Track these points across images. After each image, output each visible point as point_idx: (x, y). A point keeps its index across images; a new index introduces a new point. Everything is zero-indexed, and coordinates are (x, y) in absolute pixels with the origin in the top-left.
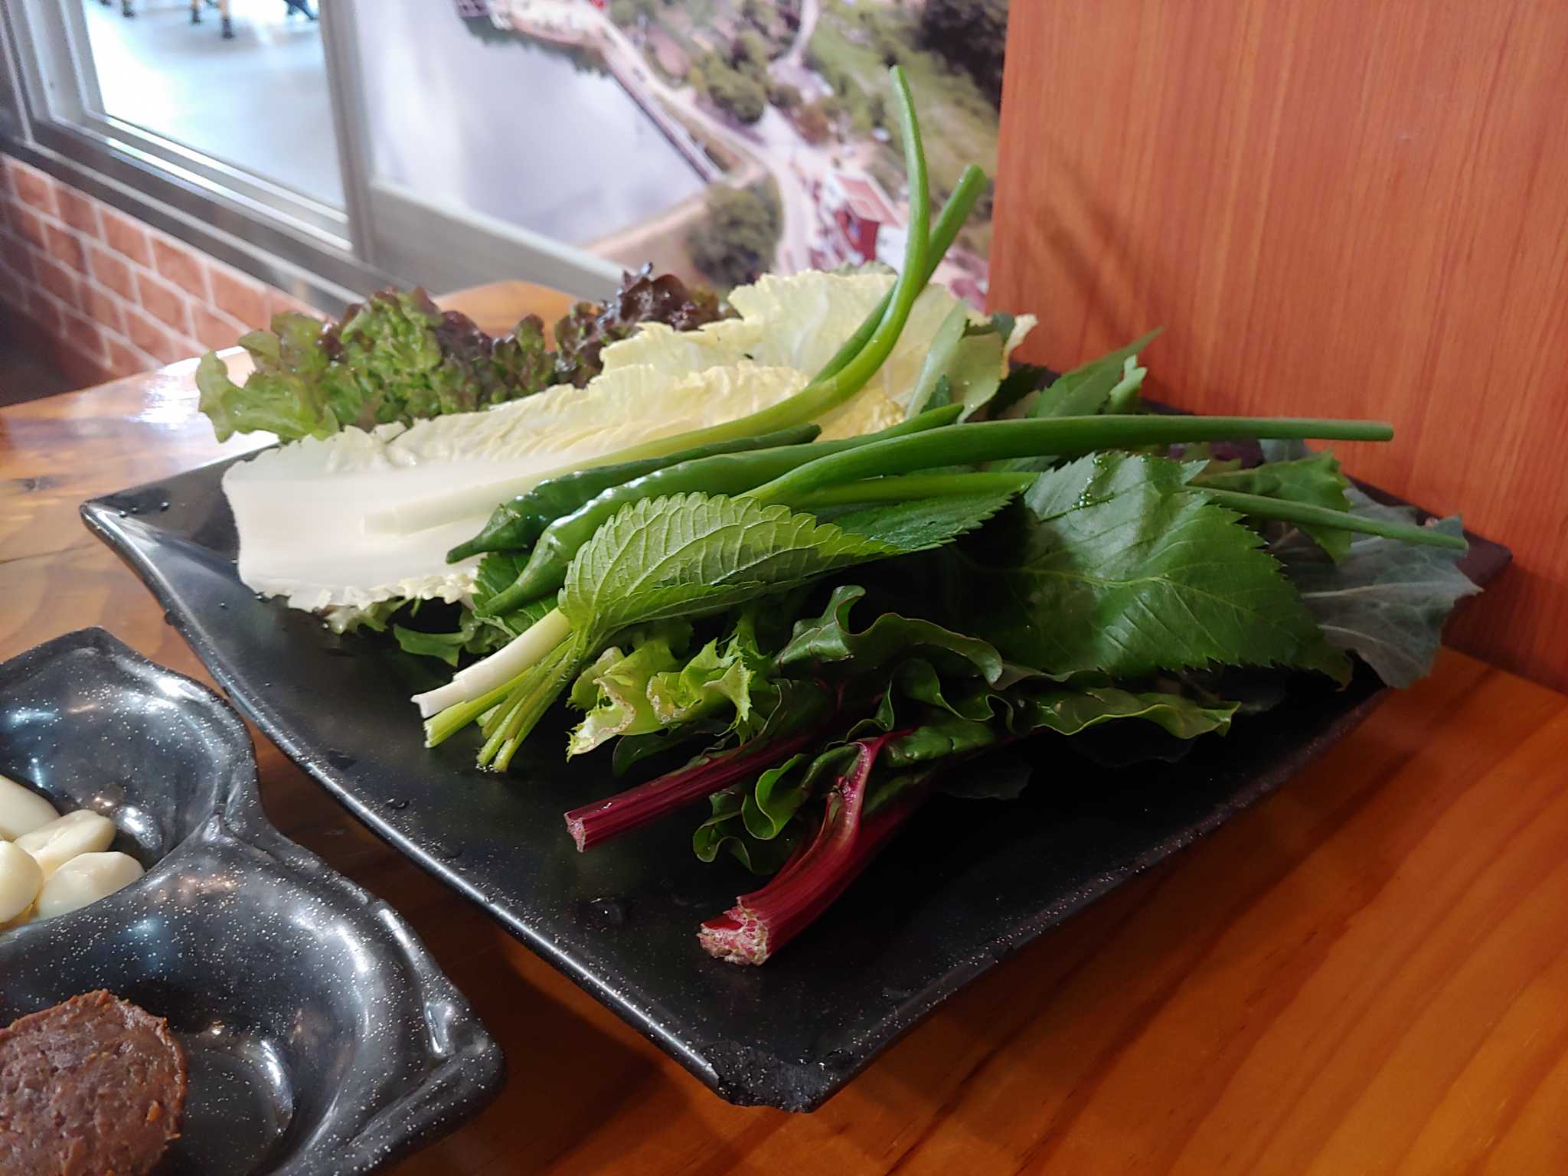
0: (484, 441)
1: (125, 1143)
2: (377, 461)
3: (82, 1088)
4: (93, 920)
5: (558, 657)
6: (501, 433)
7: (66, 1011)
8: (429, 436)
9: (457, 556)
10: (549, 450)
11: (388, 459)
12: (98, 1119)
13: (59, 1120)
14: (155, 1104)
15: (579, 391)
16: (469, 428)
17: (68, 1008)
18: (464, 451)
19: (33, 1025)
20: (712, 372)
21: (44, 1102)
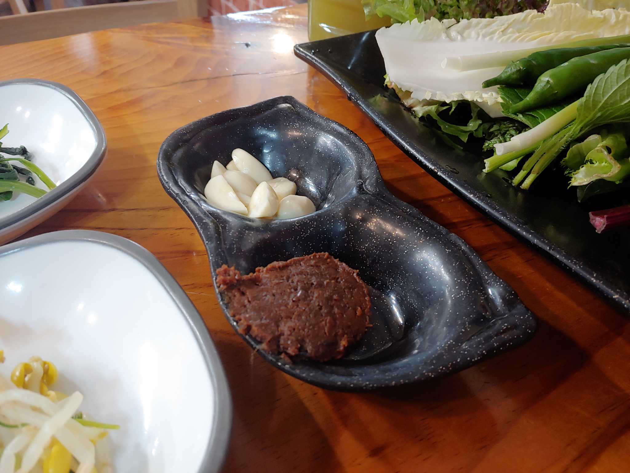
0: (493, 33)
1: (349, 323)
2: (443, 36)
3: (327, 294)
4: (309, 222)
5: (562, 136)
6: (502, 29)
7: (311, 259)
8: (468, 27)
9: (488, 84)
10: (525, 40)
11: (448, 36)
12: (336, 310)
13: (320, 307)
14: (359, 308)
15: (540, 13)
16: (486, 26)
17: (312, 258)
18: (484, 36)
19: (298, 262)
20: (606, 11)
21: (311, 297)
